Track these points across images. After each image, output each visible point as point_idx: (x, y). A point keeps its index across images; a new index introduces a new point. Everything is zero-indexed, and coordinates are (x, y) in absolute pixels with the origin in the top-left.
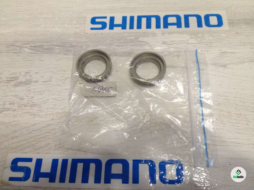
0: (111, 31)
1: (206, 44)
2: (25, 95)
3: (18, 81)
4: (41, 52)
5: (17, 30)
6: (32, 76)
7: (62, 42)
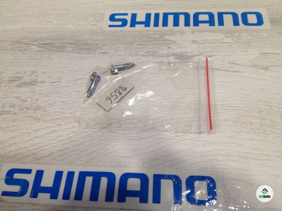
1: (243, 43)
2: (29, 96)
3: (21, 81)
4: (50, 51)
5: (24, 27)
6: (38, 76)
7: (75, 39)
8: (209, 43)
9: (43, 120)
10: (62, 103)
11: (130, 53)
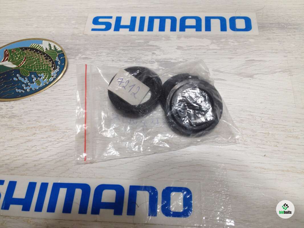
0: (116, 33)
1: (229, 50)
5: (3, 29)
8: (195, 50)
9: (18, 129)
10: (39, 111)
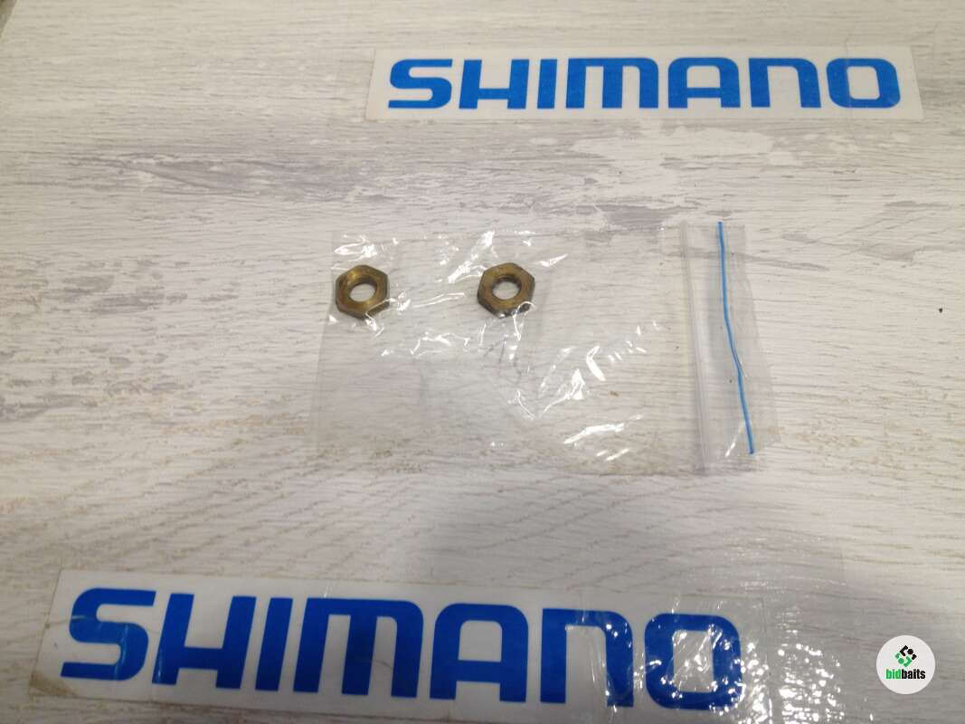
0: (468, 113)
1: (833, 169)
2: (135, 346)
3: (108, 294)
4: (199, 188)
5: (109, 103)
6: (161, 277)
7: (277, 150)
8: (721, 168)
9: (186, 426)
10: (244, 371)
11: (462, 201)
